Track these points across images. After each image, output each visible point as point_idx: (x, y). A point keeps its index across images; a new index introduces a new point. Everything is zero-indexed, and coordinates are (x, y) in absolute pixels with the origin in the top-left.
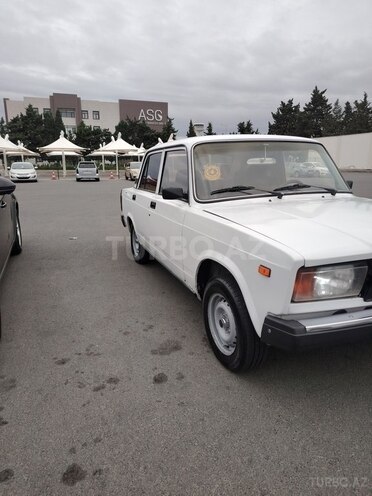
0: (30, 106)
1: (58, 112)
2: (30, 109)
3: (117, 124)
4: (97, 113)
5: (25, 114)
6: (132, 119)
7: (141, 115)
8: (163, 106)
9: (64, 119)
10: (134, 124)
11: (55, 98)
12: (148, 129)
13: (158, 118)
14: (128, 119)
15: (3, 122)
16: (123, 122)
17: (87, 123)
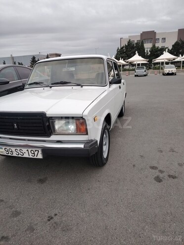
0: (130, 40)
1: (142, 41)
2: (130, 42)
3: (173, 44)
4: (164, 39)
5: (127, 44)
9: (144, 45)
14: (181, 40)
15: (118, 49)
16: (177, 42)
17: (157, 45)
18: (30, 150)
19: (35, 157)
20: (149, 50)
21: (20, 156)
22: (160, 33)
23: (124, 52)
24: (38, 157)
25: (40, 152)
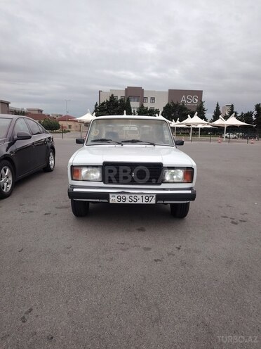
0: (112, 95)
1: (128, 99)
2: (112, 97)
3: (165, 106)
4: (153, 99)
5: (109, 100)
6: (175, 102)
7: (183, 99)
8: (199, 93)
9: (131, 103)
10: (176, 106)
11: (128, 90)
12: (186, 108)
13: (195, 101)
14: (172, 102)
15: (97, 104)
16: (168, 104)
17: (145, 105)
18: (144, 196)
19: (149, 203)
20: (136, 110)
21: (133, 202)
22: (148, 91)
23: (105, 110)
24: (151, 203)
25: (154, 197)
